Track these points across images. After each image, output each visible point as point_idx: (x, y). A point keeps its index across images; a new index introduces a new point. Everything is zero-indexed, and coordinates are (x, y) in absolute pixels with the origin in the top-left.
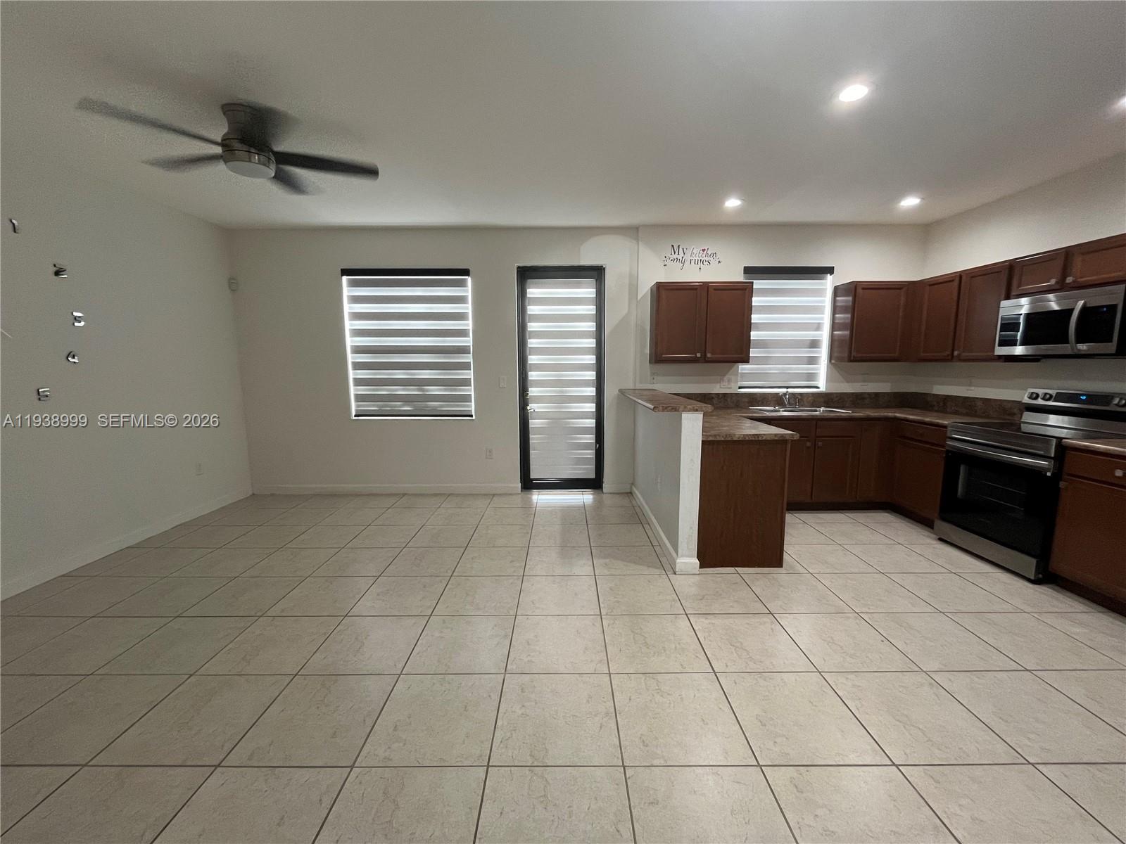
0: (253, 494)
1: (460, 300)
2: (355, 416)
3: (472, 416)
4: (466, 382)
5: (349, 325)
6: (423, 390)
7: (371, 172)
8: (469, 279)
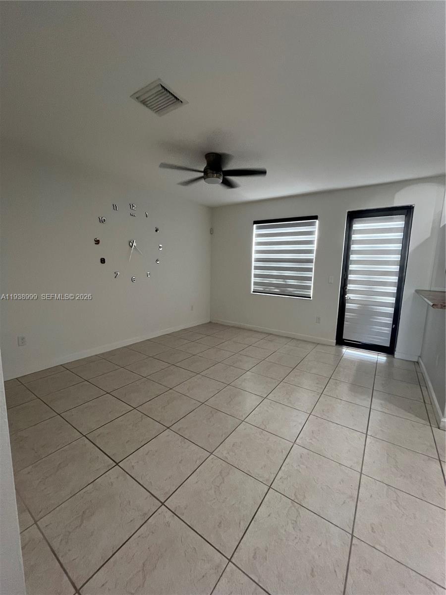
0: (210, 322)
1: (310, 233)
2: (253, 292)
3: (310, 298)
4: (309, 279)
5: (255, 248)
6: (286, 282)
7: (263, 172)
8: (317, 222)
